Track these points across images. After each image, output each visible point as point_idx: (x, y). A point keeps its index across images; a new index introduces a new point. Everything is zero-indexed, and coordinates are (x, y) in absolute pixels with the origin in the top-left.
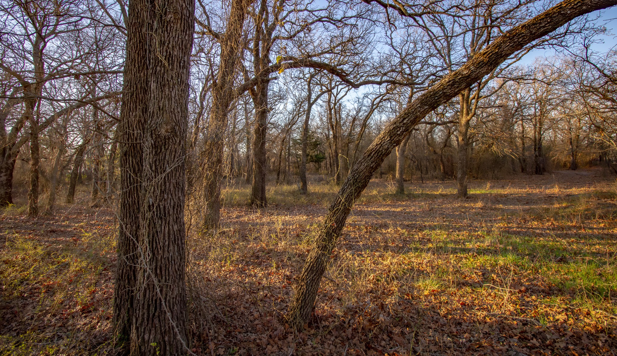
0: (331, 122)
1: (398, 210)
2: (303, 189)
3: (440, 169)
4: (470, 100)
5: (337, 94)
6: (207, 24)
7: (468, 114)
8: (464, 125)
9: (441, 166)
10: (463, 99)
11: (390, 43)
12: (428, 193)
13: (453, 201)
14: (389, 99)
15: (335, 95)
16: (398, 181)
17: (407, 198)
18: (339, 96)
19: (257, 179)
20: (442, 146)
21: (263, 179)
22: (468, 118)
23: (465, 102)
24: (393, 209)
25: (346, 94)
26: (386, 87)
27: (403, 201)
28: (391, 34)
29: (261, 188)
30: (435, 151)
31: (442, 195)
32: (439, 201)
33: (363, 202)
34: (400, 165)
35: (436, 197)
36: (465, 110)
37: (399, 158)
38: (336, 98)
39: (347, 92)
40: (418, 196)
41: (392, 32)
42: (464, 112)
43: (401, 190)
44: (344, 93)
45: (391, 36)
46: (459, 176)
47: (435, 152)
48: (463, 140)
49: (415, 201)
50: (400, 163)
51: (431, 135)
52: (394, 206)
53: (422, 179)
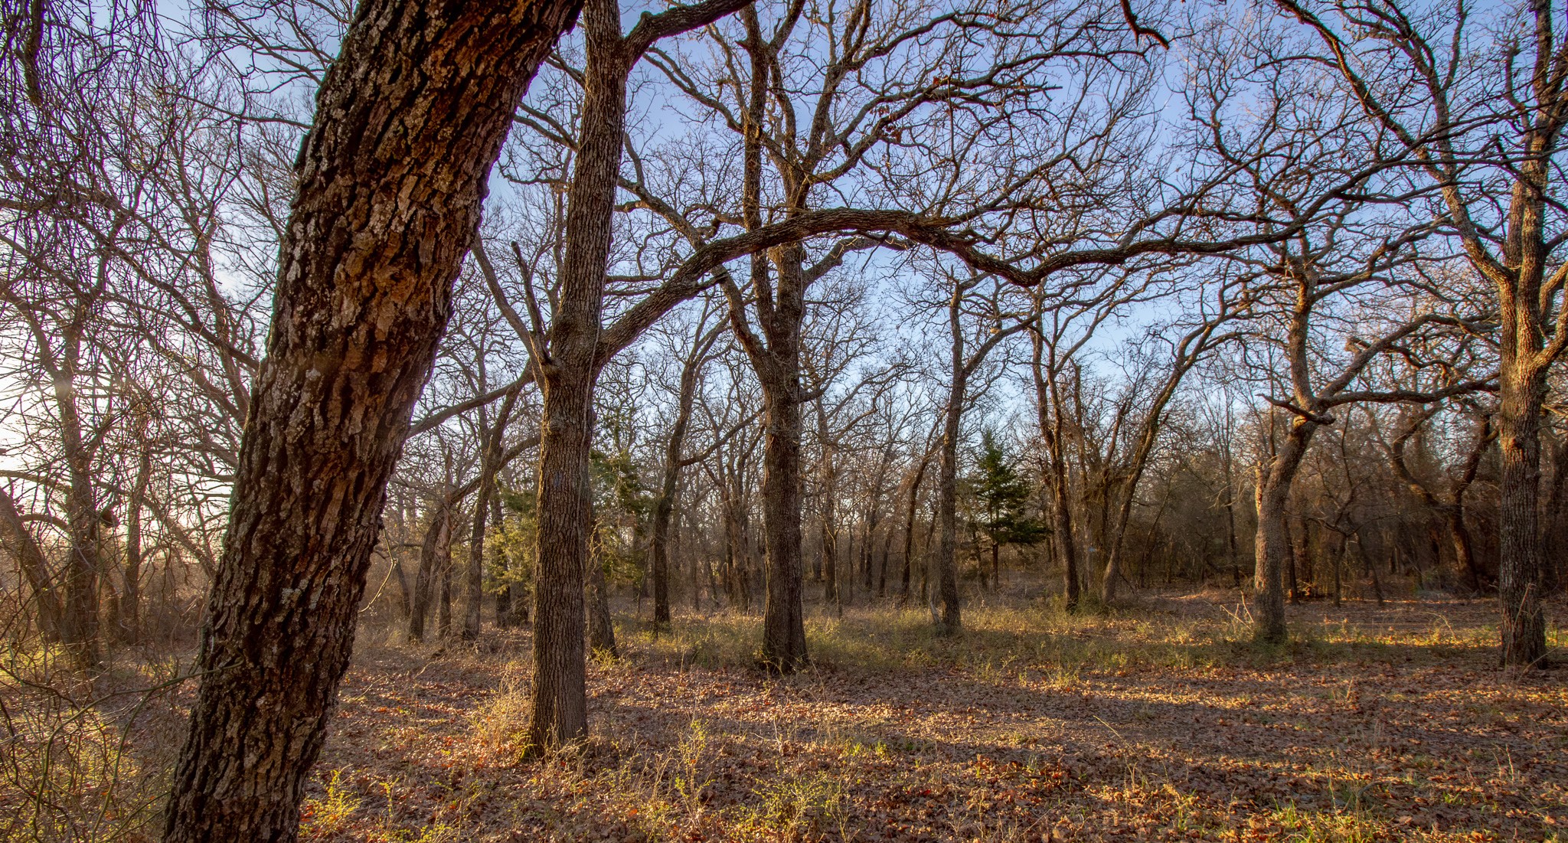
0: (1044, 424)
1: (1232, 703)
2: (946, 621)
3: (1453, 557)
4: (1544, 288)
5: (1056, 338)
6: (634, 180)
7: (1535, 345)
8: (1522, 389)
9: (1458, 546)
10: (1513, 290)
11: (1211, 141)
12: (1389, 641)
13: (1478, 676)
14: (1237, 336)
15: (1051, 341)
16: (1261, 600)
17: (1289, 660)
18: (1065, 344)
19: (776, 592)
20: (1461, 475)
21: (792, 591)
22: (1540, 359)
23: (1520, 300)
24: (1213, 700)
25: (1089, 336)
26: (1221, 293)
27: (1271, 670)
28: (1214, 112)
29: (786, 618)
30: (1429, 496)
31: (1441, 653)
32: (1418, 672)
33: (1116, 666)
34: (1267, 547)
35: (1410, 657)
36: (1522, 332)
37: (1265, 523)
38: (1052, 349)
39: (1092, 328)
40: (1336, 653)
41: (1219, 105)
42: (1521, 341)
43: (1273, 632)
44: (1084, 333)
45: (1213, 118)
46: (1507, 581)
47: (1430, 500)
48: (1518, 445)
49: (1315, 673)
50: (1267, 539)
51: (1420, 442)
52: (1225, 689)
53: (1379, 591)
